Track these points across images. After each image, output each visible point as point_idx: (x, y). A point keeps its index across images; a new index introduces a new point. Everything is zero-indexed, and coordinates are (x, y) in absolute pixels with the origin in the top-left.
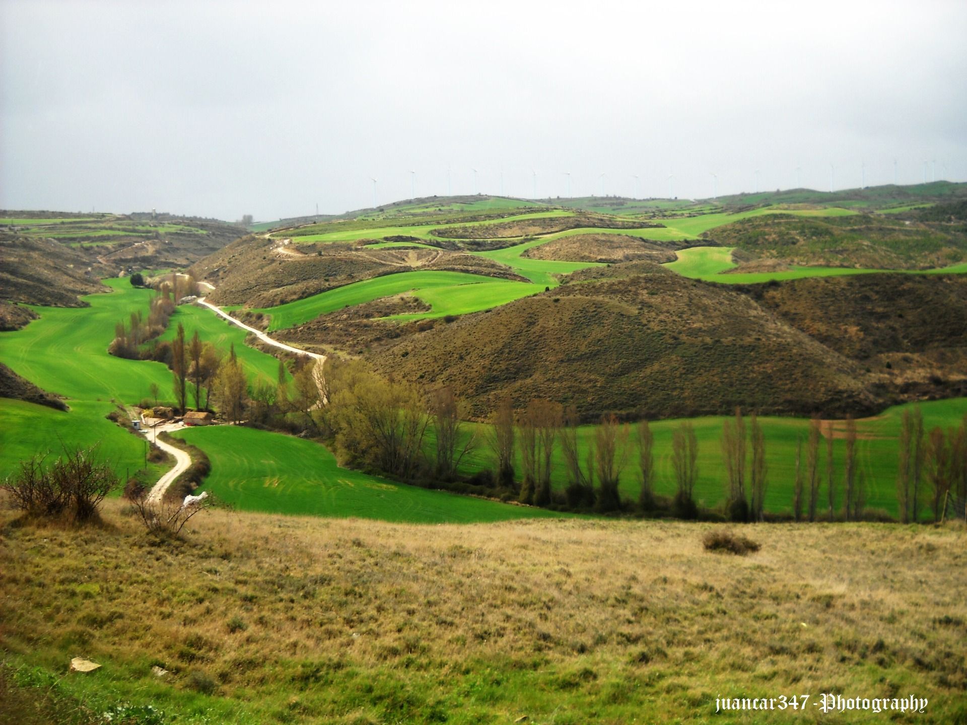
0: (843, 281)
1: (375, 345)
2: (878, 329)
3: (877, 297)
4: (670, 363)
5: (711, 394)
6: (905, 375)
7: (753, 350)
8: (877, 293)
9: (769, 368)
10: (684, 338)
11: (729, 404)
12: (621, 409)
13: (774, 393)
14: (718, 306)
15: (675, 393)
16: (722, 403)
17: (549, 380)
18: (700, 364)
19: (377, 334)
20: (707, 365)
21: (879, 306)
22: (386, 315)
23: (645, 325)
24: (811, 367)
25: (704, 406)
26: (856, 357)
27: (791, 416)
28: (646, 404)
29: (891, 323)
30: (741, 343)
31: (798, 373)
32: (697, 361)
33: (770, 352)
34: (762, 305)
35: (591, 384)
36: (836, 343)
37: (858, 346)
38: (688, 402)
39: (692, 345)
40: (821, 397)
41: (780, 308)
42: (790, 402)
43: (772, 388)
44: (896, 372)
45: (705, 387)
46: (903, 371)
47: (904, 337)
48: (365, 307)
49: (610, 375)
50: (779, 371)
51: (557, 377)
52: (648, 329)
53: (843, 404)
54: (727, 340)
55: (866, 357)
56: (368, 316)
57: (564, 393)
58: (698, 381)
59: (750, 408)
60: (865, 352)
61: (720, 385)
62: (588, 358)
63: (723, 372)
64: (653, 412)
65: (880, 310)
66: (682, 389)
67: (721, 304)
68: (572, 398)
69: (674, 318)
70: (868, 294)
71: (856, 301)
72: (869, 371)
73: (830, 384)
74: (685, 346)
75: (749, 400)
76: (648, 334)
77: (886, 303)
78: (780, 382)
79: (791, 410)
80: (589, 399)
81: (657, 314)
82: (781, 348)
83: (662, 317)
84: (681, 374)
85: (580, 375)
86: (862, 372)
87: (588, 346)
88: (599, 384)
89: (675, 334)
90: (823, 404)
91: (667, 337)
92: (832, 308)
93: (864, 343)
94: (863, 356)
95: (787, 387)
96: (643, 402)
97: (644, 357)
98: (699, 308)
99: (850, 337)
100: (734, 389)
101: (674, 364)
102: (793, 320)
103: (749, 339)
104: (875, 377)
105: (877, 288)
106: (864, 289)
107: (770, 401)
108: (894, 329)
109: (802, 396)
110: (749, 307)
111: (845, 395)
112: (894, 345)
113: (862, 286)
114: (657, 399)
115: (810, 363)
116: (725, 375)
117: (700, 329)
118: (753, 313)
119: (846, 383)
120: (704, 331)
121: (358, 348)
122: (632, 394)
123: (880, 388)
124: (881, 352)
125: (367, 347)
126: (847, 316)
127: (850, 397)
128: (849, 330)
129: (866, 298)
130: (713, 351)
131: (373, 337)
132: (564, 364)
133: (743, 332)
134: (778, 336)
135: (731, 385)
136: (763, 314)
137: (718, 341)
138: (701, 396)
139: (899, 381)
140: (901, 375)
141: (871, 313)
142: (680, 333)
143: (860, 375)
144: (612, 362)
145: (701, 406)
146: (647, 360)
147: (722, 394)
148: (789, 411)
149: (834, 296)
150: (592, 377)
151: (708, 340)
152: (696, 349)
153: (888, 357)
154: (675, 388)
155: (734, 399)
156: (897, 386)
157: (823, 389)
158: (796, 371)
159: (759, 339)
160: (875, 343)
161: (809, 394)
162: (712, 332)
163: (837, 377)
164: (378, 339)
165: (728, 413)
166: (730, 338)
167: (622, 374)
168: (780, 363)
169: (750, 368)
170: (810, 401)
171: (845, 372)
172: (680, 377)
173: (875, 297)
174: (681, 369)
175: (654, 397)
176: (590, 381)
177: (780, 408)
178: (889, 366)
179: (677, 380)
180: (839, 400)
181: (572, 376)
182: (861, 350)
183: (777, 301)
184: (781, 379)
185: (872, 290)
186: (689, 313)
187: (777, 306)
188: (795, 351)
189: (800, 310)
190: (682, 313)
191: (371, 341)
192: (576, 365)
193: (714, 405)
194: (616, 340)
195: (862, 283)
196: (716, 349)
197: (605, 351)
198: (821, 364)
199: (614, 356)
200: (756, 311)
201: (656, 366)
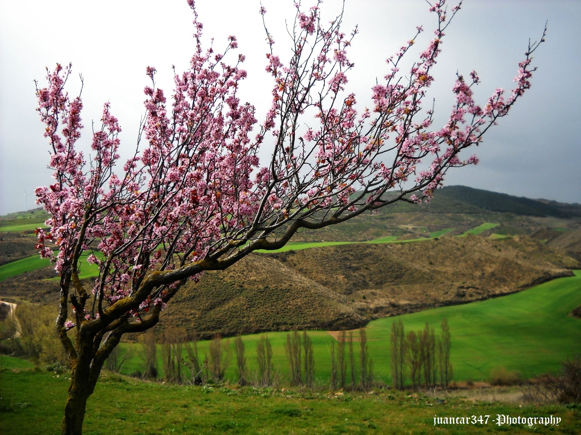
0: (332, 249)
1: (47, 296)
2: (355, 276)
3: (352, 258)
4: (240, 301)
5: (266, 319)
6: (375, 303)
7: (288, 292)
8: (352, 255)
9: (299, 302)
10: (246, 286)
11: (278, 324)
12: (212, 330)
13: (304, 317)
14: (264, 267)
15: (244, 320)
16: (274, 324)
17: (166, 314)
18: (257, 301)
19: (48, 289)
20: (262, 301)
21: (354, 263)
22: (52, 277)
23: (222, 279)
24: (323, 300)
25: (263, 327)
26: (345, 294)
27: (315, 330)
28: (228, 326)
29: (362, 273)
30: (281, 288)
31: (316, 304)
32: (256, 300)
33: (298, 292)
34: (287, 265)
35: (192, 316)
36: (332, 286)
37: (345, 287)
38: (253, 325)
39: (251, 290)
40: (332, 317)
41: (297, 266)
42: (314, 322)
43: (302, 314)
44: (370, 301)
45: (262, 315)
46: (373, 301)
47: (370, 281)
48: (38, 272)
49: (203, 310)
50: (305, 303)
51: (171, 312)
52: (224, 281)
53: (345, 321)
54: (272, 286)
55: (351, 293)
56: (40, 278)
57: (176, 322)
58: (257, 311)
59: (290, 327)
60: (349, 290)
61: (271, 313)
62: (189, 300)
63: (272, 306)
64: (232, 331)
65: (354, 265)
66: (249, 317)
67: (265, 265)
68: (182, 325)
69: (239, 274)
70: (347, 256)
71: (340, 261)
72: (353, 301)
73: (335, 310)
74: (247, 291)
75: (290, 322)
76: (225, 285)
77: (358, 261)
78: (307, 310)
79: (316, 327)
80: (192, 325)
81: (228, 272)
82: (304, 290)
83: (231, 274)
84: (247, 308)
85: (185, 311)
86: (351, 302)
87: (188, 293)
88: (197, 316)
89: (241, 284)
90: (334, 322)
91: (236, 286)
92: (327, 265)
93: (348, 285)
94: (349, 292)
95: (311, 313)
96: (225, 326)
97: (223, 298)
98: (253, 268)
99: (340, 282)
100: (280, 315)
101: (242, 302)
102: (305, 273)
103: (285, 285)
104: (359, 304)
105: (351, 253)
106: (344, 253)
107: (302, 321)
108: (364, 276)
109: (321, 318)
110: (280, 267)
111: (345, 316)
112: (365, 285)
113: (343, 252)
114: (234, 323)
115: (322, 298)
116: (273, 308)
117: (255, 280)
118: (283, 270)
119: (345, 309)
120: (258, 282)
121: (37, 298)
122: (218, 321)
123: (362, 310)
124: (358, 290)
125: (42, 297)
126: (336, 269)
127: (348, 317)
128: (339, 278)
129: (346, 259)
130: (264, 293)
131: (46, 291)
132: (174, 304)
133: (281, 281)
134: (301, 283)
135: (278, 313)
136: (289, 270)
137: (267, 287)
138: (261, 320)
139: (372, 306)
140: (372, 303)
141: (350, 268)
142: (243, 283)
143: (349, 303)
144: (204, 302)
145: (261, 327)
146: (225, 300)
147: (273, 318)
148: (314, 327)
149: (328, 258)
150: (193, 312)
151: (261, 287)
152: (254, 292)
153: (363, 293)
154: (244, 317)
155: (280, 321)
156: (371, 310)
157: (332, 313)
158: (315, 303)
159: (291, 285)
160: (355, 285)
161: (325, 316)
162: (263, 281)
163: (338, 305)
164: (49, 292)
165: (277, 330)
166: (274, 285)
167: (211, 309)
168: (305, 299)
169: (288, 302)
170: (326, 320)
171: (342, 302)
172: (247, 309)
173: (351, 258)
174: (246, 305)
175: (231, 322)
176: (191, 314)
177: (309, 325)
178: (364, 298)
179: (244, 311)
180: (342, 319)
181: (180, 311)
182: (347, 289)
183: (295, 262)
184: (307, 308)
185: (349, 254)
186: (247, 271)
187: (295, 265)
188: (313, 291)
189: (309, 267)
190: (244, 271)
191: (44, 294)
192: (182, 304)
193: (268, 326)
194: (205, 288)
195: (343, 250)
196: (266, 292)
197: (199, 296)
198: (328, 298)
199: (205, 299)
200: (284, 269)
201: (231, 304)
